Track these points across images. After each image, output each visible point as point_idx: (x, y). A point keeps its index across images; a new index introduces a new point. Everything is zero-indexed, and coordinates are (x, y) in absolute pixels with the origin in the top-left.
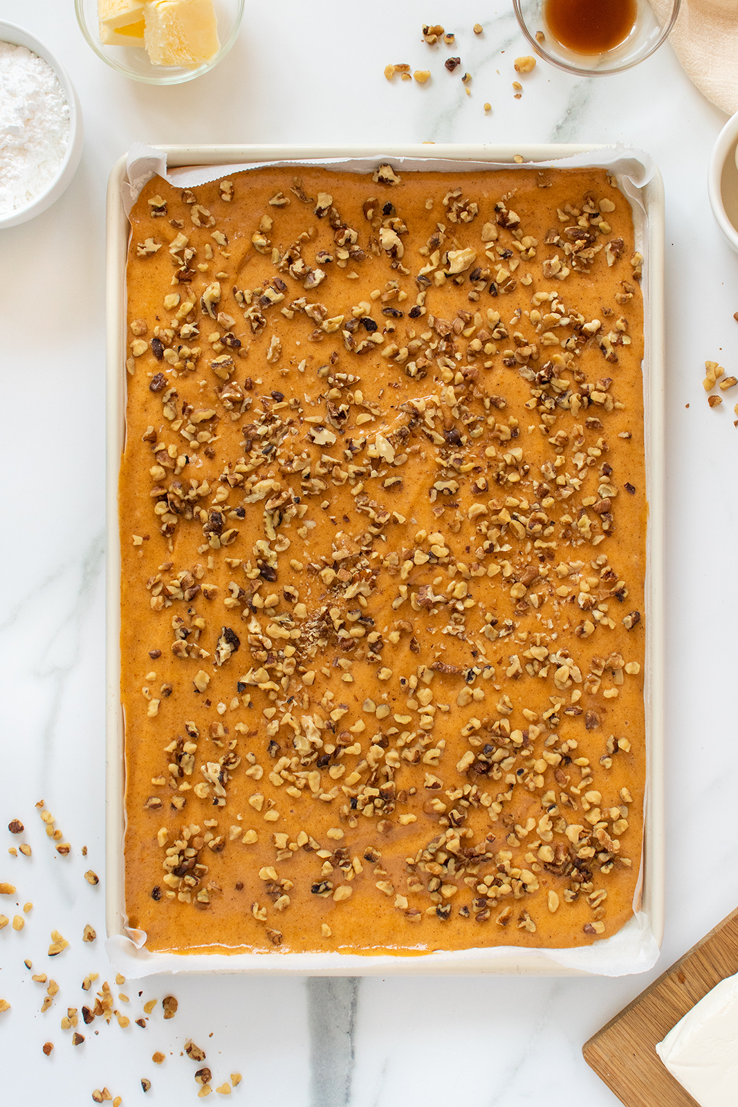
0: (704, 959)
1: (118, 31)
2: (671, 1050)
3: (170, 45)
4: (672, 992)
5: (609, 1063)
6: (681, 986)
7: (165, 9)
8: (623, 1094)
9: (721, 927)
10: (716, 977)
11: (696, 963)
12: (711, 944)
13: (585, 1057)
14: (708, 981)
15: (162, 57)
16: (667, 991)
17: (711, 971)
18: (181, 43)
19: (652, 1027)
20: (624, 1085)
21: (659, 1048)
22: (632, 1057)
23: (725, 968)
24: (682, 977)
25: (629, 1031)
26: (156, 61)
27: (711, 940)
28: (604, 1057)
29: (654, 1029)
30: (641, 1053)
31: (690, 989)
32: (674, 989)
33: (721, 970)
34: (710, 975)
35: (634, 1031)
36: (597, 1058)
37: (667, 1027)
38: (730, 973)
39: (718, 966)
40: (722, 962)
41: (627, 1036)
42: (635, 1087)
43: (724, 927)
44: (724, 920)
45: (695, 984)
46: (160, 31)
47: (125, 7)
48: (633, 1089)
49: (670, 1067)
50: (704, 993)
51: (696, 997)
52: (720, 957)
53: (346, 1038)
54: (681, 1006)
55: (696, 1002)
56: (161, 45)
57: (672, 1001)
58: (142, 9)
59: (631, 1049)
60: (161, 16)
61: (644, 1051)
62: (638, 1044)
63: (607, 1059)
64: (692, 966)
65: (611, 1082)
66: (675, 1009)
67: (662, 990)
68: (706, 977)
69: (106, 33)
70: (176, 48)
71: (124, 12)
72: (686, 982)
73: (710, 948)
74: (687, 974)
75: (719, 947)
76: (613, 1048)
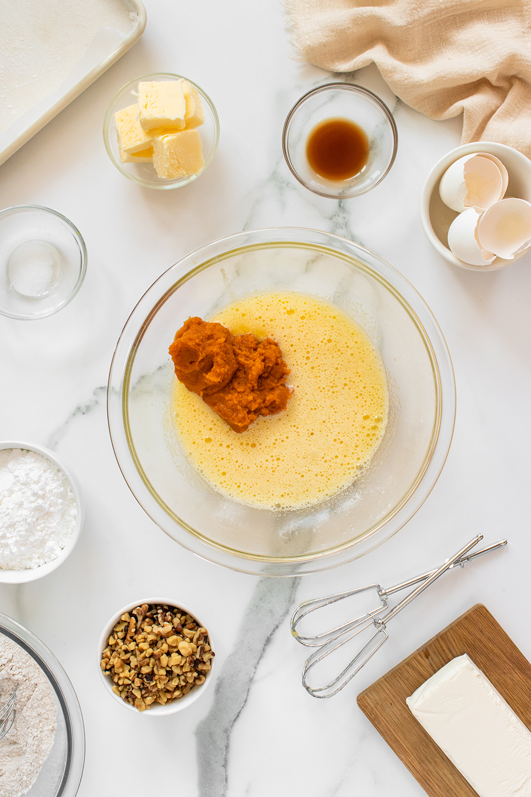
0: (443, 643)
1: (133, 154)
2: (416, 702)
3: (172, 165)
4: (420, 663)
5: (374, 708)
6: (427, 660)
7: (168, 142)
8: (381, 729)
9: (456, 623)
10: (450, 656)
11: (438, 646)
12: (448, 634)
13: (358, 703)
14: (445, 659)
15: (166, 174)
16: (416, 663)
17: (447, 651)
18: (179, 163)
19: (404, 686)
20: (383, 723)
21: (409, 701)
22: (390, 705)
23: (457, 650)
24: (427, 654)
25: (389, 687)
26: (162, 175)
27: (449, 631)
28: (371, 704)
29: (406, 688)
30: (396, 703)
31: (432, 662)
32: (421, 661)
33: (454, 651)
34: (446, 654)
35: (393, 688)
36: (367, 704)
37: (415, 687)
38: (459, 654)
39: (452, 649)
40: (455, 646)
41: (388, 691)
42: (390, 725)
43: (458, 623)
44: (459, 618)
45: (436, 659)
46: (165, 157)
47: (139, 140)
48: (389, 727)
49: (414, 713)
50: (441, 666)
51: (436, 668)
52: (454, 643)
53: (222, 769)
54: (425, 673)
55: (435, 672)
56: (166, 166)
57: (418, 669)
58: (151, 141)
59: (389, 699)
60: (166, 147)
61: (398, 702)
62: (394, 697)
63: (373, 706)
64: (434, 648)
65: (375, 721)
66: (421, 675)
67: (413, 662)
68: (444, 656)
69: (125, 156)
70: (175, 167)
71: (139, 143)
72: (430, 658)
73: (447, 636)
74: (431, 652)
75: (454, 636)
76: (377, 698)
